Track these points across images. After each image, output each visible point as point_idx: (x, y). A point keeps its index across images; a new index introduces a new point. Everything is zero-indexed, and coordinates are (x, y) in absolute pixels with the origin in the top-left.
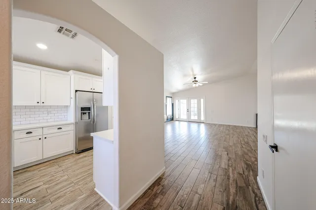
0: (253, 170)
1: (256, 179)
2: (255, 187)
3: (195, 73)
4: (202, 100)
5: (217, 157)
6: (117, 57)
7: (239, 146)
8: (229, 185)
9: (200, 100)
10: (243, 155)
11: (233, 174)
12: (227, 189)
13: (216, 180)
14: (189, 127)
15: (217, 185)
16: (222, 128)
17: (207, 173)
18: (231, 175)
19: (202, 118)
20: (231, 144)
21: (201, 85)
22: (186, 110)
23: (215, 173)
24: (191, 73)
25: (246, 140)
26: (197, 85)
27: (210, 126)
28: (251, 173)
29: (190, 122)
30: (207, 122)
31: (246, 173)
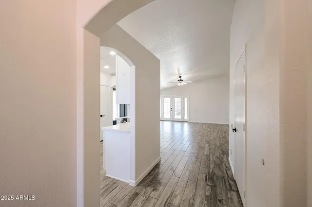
0: (226, 155)
1: (228, 159)
2: (227, 163)
3: (181, 72)
4: (186, 99)
5: (201, 148)
6: (134, 67)
7: (218, 139)
8: (209, 164)
9: (184, 99)
10: (220, 146)
11: (213, 157)
12: (208, 166)
13: (200, 162)
14: (173, 127)
15: (201, 165)
16: (204, 127)
17: (194, 159)
18: (211, 159)
19: (186, 117)
20: (211, 138)
21: (186, 84)
22: (169, 109)
23: (200, 158)
24: (177, 72)
25: (224, 135)
26: (182, 84)
27: (193, 125)
28: (225, 156)
29: (173, 121)
30: (190, 121)
31: (222, 156)
